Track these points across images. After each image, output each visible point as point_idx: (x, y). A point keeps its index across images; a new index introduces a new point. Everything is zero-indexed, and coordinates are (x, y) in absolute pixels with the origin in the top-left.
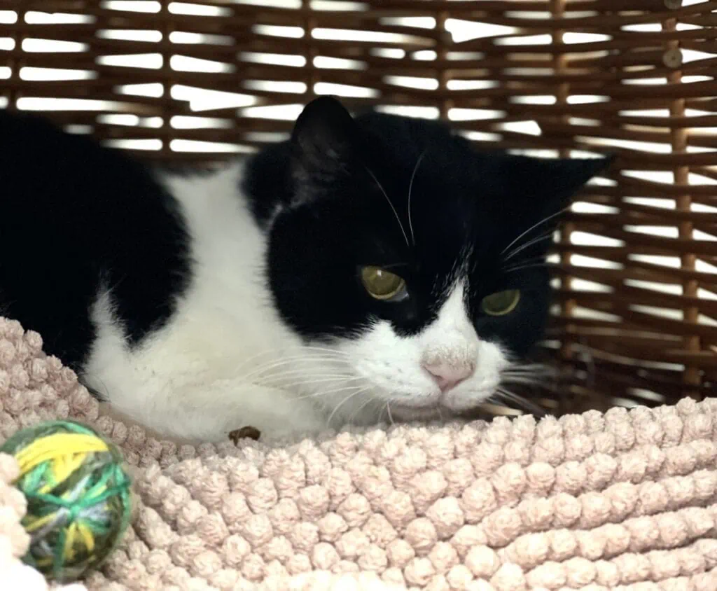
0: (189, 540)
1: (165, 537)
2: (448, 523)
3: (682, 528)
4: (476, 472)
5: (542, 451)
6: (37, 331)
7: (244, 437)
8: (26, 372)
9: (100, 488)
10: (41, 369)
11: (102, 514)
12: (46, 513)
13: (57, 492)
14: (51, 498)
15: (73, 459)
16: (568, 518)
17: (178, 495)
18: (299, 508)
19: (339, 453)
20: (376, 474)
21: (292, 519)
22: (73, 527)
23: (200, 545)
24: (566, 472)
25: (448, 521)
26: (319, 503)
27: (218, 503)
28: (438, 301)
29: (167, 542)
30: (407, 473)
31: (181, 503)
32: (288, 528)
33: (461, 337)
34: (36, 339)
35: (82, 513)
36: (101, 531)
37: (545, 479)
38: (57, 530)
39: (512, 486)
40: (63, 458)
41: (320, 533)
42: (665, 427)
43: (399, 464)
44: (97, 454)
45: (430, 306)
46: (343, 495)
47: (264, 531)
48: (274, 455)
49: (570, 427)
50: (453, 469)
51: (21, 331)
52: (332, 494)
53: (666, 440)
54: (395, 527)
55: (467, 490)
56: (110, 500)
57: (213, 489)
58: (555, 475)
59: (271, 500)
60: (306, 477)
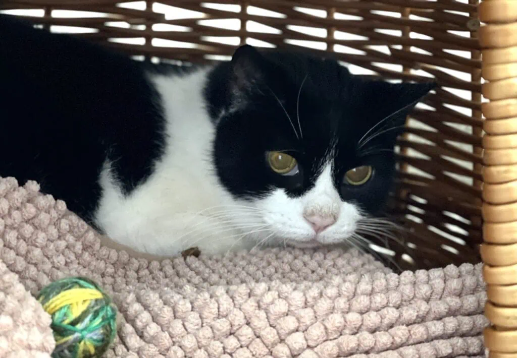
0: (149, 347)
1: (136, 343)
2: (297, 348)
3: (433, 353)
4: (317, 316)
5: (357, 304)
6: (64, 200)
7: (190, 256)
8: (56, 230)
9: (98, 321)
10: (65, 226)
11: (99, 335)
12: (68, 335)
13: (74, 323)
14: (70, 327)
15: (83, 304)
16: (367, 346)
17: (144, 318)
18: (213, 332)
19: (239, 296)
20: (258, 315)
21: (209, 338)
22: (82, 343)
23: (156, 351)
24: (369, 318)
25: (297, 346)
26: (224, 330)
27: (167, 324)
28: (315, 175)
29: (137, 346)
30: (276, 315)
31: (146, 322)
32: (206, 343)
33: (329, 199)
34: (62, 205)
35: (88, 335)
36: (99, 344)
37: (355, 323)
38: (74, 344)
39: (336, 327)
40: (77, 303)
41: (224, 348)
42: (433, 287)
43: (272, 309)
44: (96, 300)
45: (310, 179)
46: (239, 325)
47: (193, 345)
48: (201, 296)
49: (377, 286)
50: (302, 314)
51: (53, 201)
52: (233, 324)
53: (434, 294)
54: (267, 347)
55: (310, 328)
56: (104, 327)
57: (165, 316)
58: (362, 320)
59: (198, 325)
60: (219, 311)
